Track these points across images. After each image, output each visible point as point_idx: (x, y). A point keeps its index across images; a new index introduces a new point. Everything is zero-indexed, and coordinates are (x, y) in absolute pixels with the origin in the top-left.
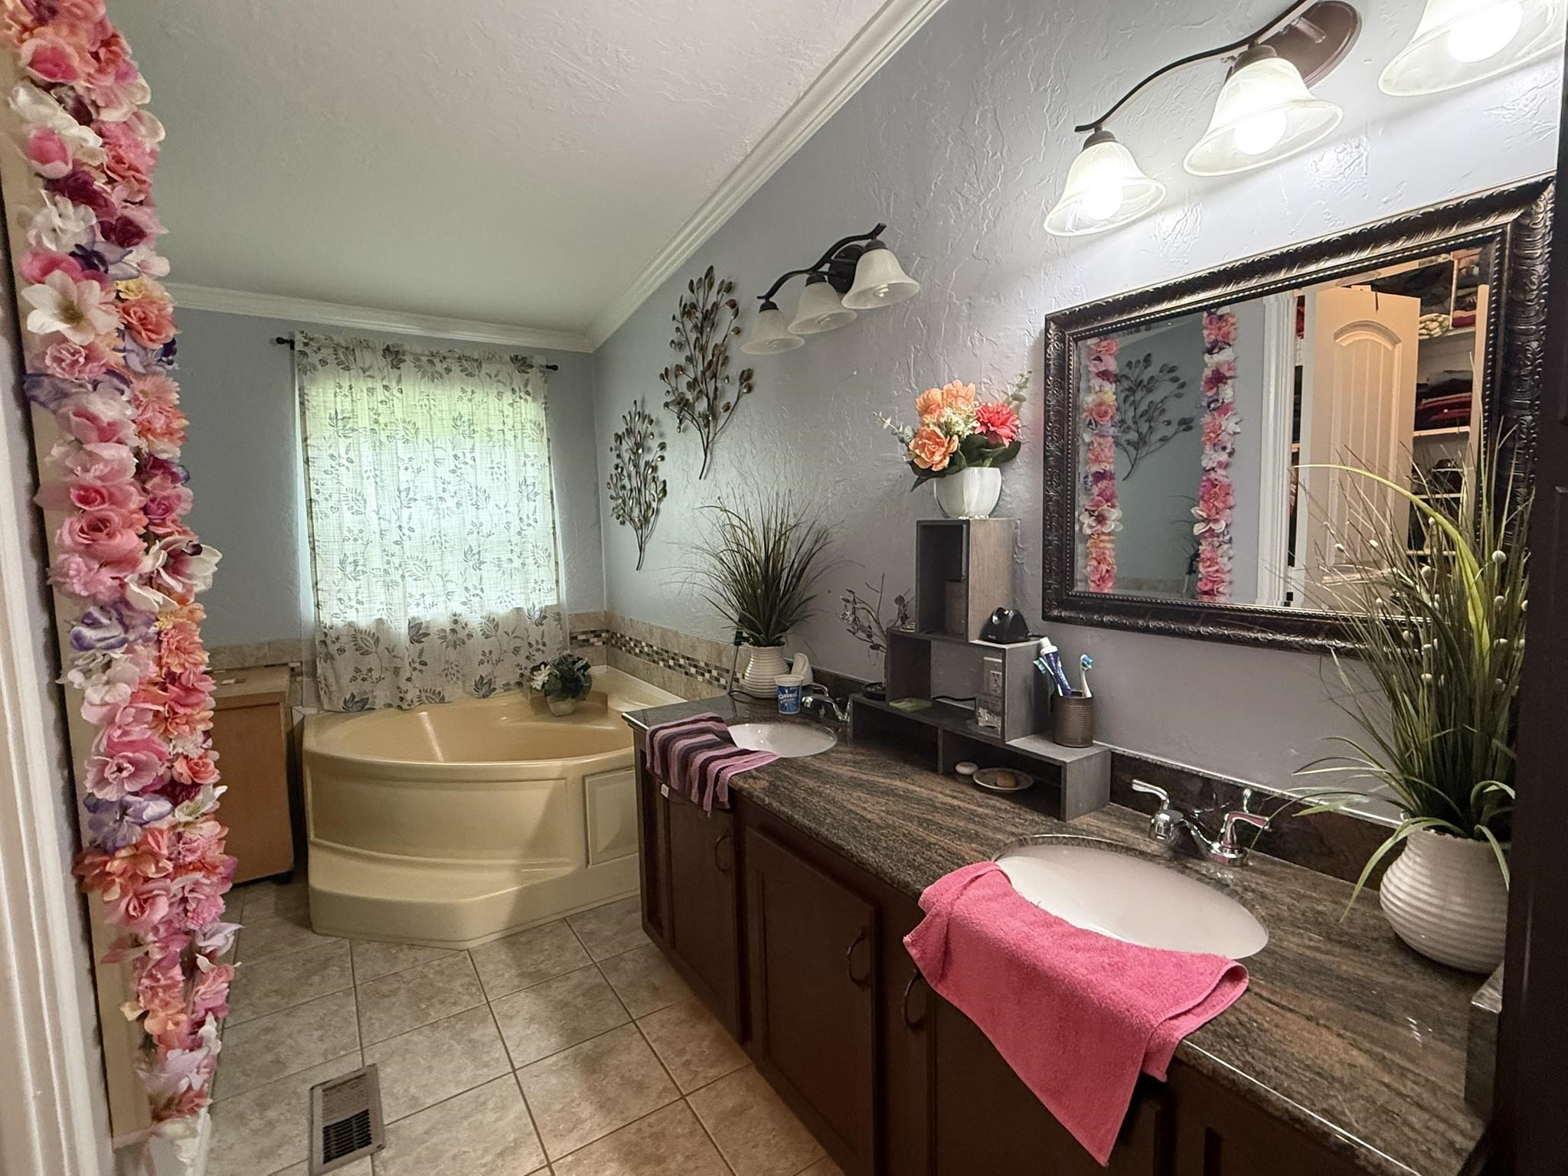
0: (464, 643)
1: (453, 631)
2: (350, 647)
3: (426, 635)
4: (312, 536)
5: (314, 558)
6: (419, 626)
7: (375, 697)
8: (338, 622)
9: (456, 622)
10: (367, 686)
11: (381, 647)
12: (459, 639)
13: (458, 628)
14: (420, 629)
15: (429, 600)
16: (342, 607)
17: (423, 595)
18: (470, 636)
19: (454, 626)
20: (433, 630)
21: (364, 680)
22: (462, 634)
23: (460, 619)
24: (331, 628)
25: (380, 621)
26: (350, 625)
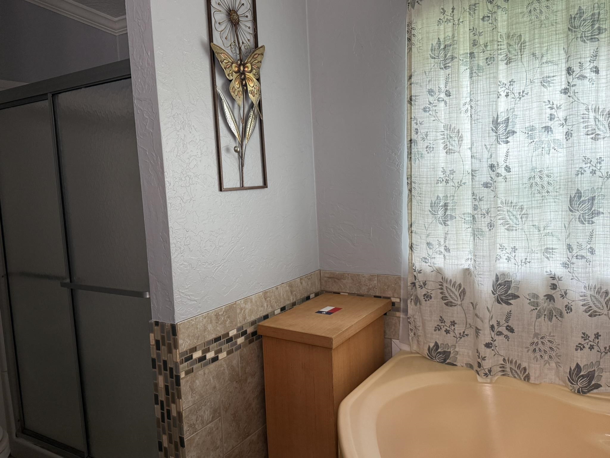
0: (561, 315)
1: (550, 298)
2: (436, 294)
3: (516, 297)
4: (410, 177)
5: (410, 200)
6: (507, 284)
7: (457, 353)
8: (426, 268)
9: (554, 287)
10: (449, 339)
11: (467, 301)
12: (555, 309)
13: (556, 295)
14: (509, 288)
15: (521, 255)
16: (431, 252)
17: (514, 249)
18: (569, 308)
19: (552, 292)
20: (524, 293)
21: (447, 332)
22: (560, 304)
23: (560, 284)
24: (420, 272)
25: (467, 272)
26: (439, 271)
